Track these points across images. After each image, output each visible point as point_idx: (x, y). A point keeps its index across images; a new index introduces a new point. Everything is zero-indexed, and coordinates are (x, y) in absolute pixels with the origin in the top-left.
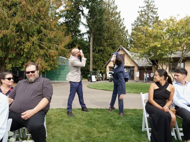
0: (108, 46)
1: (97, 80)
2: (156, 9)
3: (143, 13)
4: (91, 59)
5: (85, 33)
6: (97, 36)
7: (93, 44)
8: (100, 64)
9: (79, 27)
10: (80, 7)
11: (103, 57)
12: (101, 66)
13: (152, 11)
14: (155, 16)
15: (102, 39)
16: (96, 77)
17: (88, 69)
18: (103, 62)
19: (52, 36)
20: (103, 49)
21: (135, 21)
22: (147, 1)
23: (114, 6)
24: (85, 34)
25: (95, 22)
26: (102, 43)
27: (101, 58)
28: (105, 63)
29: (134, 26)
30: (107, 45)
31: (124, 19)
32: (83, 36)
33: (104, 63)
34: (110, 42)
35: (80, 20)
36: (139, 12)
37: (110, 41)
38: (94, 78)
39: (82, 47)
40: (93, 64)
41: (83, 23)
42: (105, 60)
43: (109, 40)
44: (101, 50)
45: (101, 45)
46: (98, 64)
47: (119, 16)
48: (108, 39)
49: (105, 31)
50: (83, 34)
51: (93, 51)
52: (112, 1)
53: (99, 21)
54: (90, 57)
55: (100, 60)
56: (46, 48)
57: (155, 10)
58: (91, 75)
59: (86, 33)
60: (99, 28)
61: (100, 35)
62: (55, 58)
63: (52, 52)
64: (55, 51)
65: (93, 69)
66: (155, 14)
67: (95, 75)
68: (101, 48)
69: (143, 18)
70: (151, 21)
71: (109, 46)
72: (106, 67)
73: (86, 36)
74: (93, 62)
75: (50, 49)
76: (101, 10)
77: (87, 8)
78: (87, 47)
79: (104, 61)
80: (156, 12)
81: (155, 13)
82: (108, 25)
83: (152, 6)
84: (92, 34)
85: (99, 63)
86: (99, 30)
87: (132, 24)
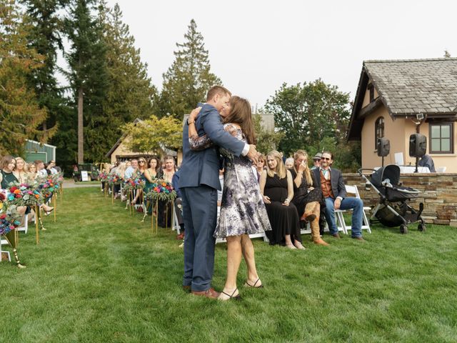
0: (117, 114)
1: (92, 180)
2: (204, 52)
3: (183, 57)
4: (81, 140)
5: (66, 88)
6: (92, 97)
7: (84, 111)
8: (100, 150)
9: (53, 73)
10: (56, 32)
11: (106, 137)
12: (102, 154)
13: (197, 56)
14: (204, 64)
15: (103, 101)
16: (89, 174)
17: (74, 160)
18: (105, 146)
19: (18, 113)
20: (105, 122)
21: (170, 69)
22: (191, 35)
23: (128, 36)
24: (65, 90)
25: (87, 70)
26: (104, 109)
27: (102, 137)
28: (110, 148)
29: (167, 78)
30: (113, 113)
31: (146, 65)
32: (62, 94)
33: (108, 148)
34: (120, 107)
35: (54, 59)
36: (175, 53)
37: (120, 105)
38: (85, 175)
39: (60, 116)
40: (85, 150)
41: (61, 70)
42: (110, 142)
43: (116, 104)
44: (101, 123)
45: (101, 113)
46: (96, 150)
47: (138, 59)
48: (116, 101)
49: (108, 87)
50: (62, 90)
51: (85, 124)
52: (124, 25)
53: (96, 69)
54: (77, 137)
55: (101, 142)
56: (7, 129)
57: (205, 55)
58: (80, 171)
59: (69, 87)
60: (95, 83)
61: (97, 94)
62: (23, 144)
63: (18, 136)
64: (23, 135)
65: (86, 161)
66: (205, 61)
67: (88, 171)
68: (102, 119)
69: (182, 66)
70: (198, 73)
71: (117, 116)
72: (110, 157)
73: (68, 94)
74: (84, 145)
75: (12, 130)
76: (99, 47)
77: (69, 38)
78: (72, 116)
79: (107, 144)
80: (207, 57)
81: (204, 58)
82: (115, 76)
83: (199, 46)
84: (82, 91)
85: (98, 149)
86: (95, 86)
87: (164, 74)
